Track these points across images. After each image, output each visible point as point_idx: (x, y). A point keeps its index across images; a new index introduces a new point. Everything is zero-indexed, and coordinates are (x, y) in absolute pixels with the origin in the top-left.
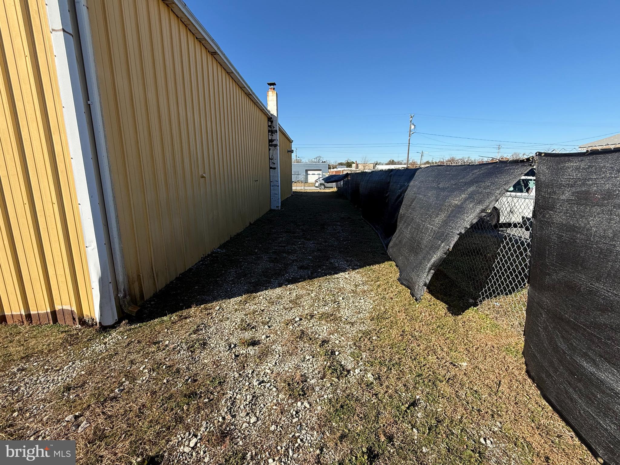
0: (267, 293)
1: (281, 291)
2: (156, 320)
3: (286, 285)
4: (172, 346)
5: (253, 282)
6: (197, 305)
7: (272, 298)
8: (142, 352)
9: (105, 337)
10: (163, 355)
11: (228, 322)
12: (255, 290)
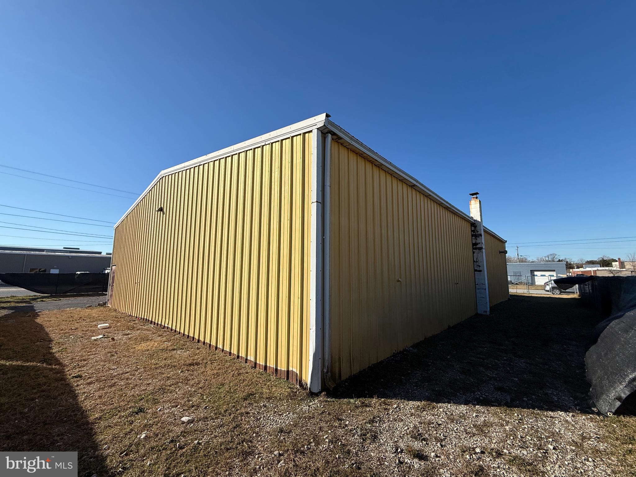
0: (450, 407)
1: (466, 410)
2: (345, 400)
3: (475, 405)
4: (350, 428)
5: (436, 391)
6: (378, 397)
7: (454, 414)
8: (328, 423)
9: (311, 401)
10: (342, 432)
11: (401, 424)
12: (437, 400)
